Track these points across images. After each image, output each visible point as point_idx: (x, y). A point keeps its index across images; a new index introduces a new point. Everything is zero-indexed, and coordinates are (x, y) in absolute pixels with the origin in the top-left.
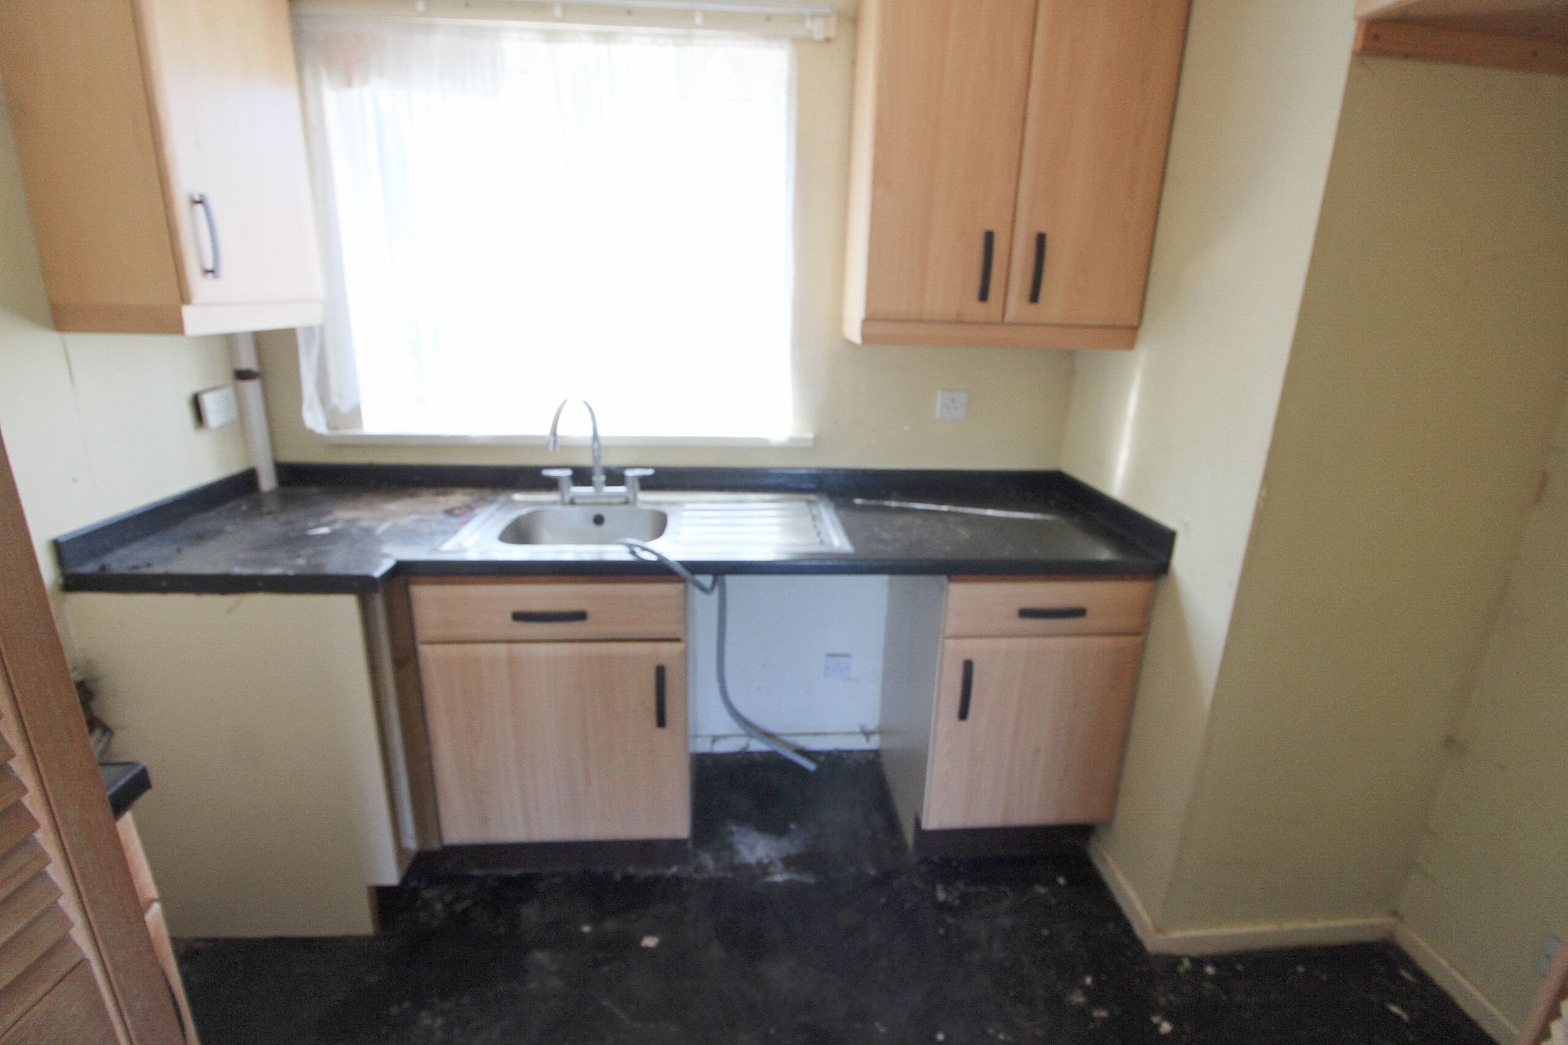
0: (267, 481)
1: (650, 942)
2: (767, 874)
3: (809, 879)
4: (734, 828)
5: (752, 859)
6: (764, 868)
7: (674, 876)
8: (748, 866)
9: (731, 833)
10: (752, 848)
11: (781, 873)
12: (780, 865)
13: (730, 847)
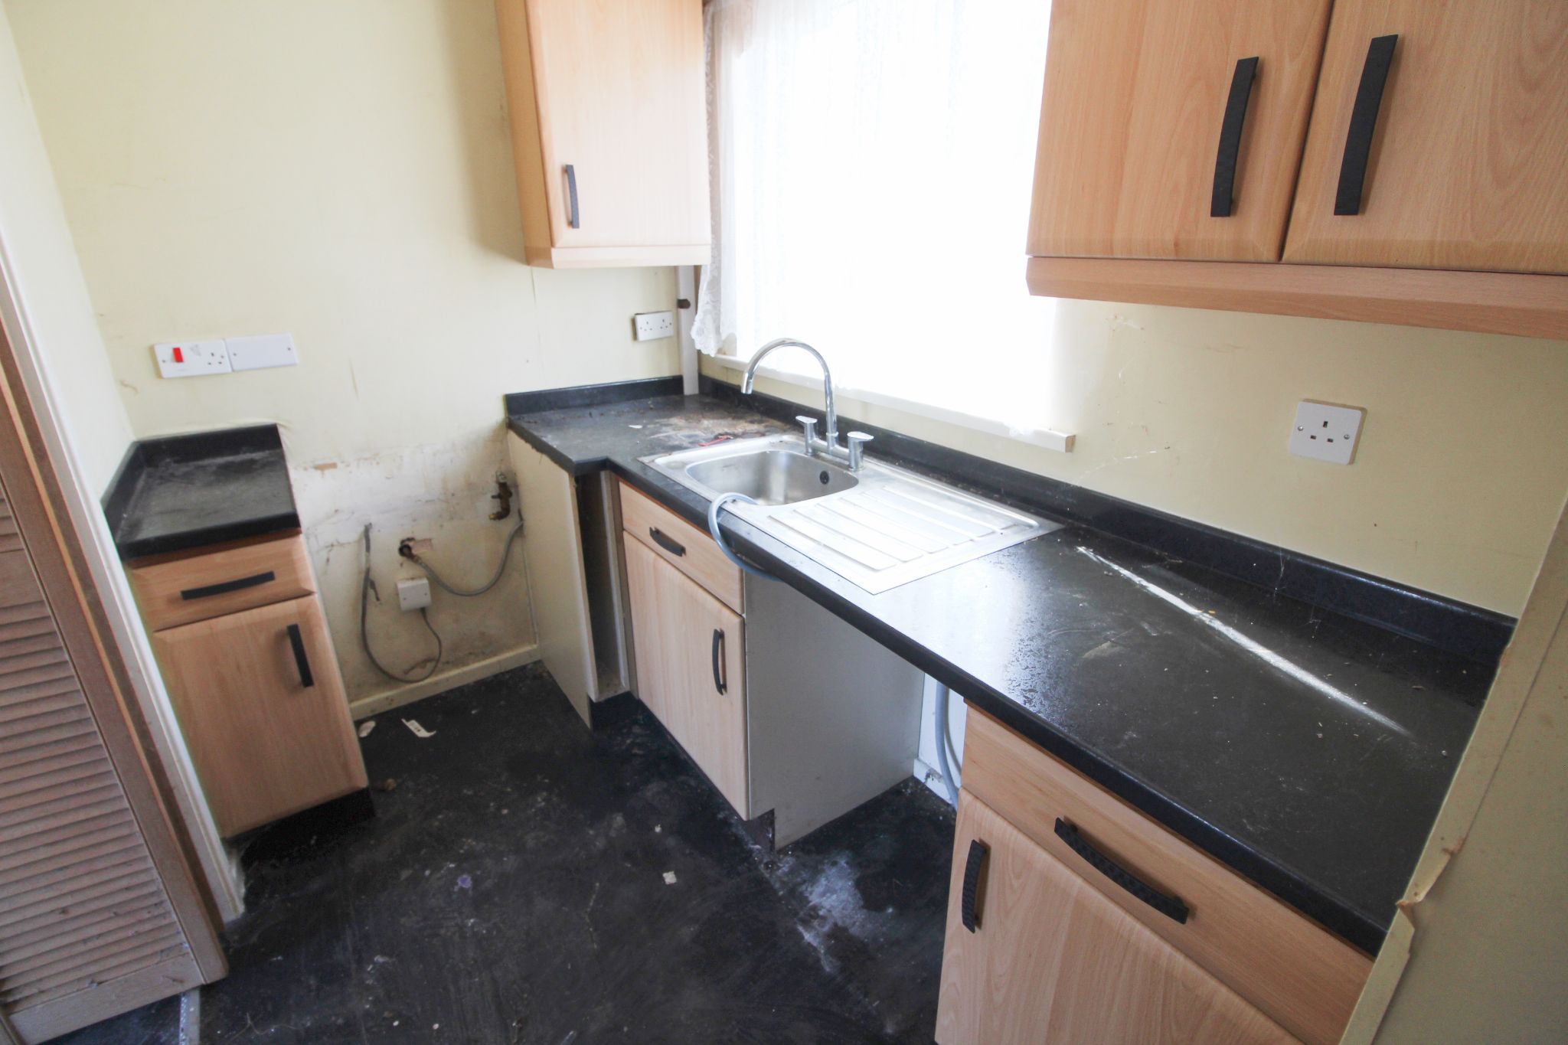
0: (690, 387)
1: (670, 878)
2: (806, 923)
3: (828, 966)
4: (843, 862)
5: (814, 899)
6: (812, 915)
7: (751, 851)
8: (803, 900)
9: (835, 864)
10: (829, 891)
11: (817, 935)
12: (826, 928)
13: (815, 872)
